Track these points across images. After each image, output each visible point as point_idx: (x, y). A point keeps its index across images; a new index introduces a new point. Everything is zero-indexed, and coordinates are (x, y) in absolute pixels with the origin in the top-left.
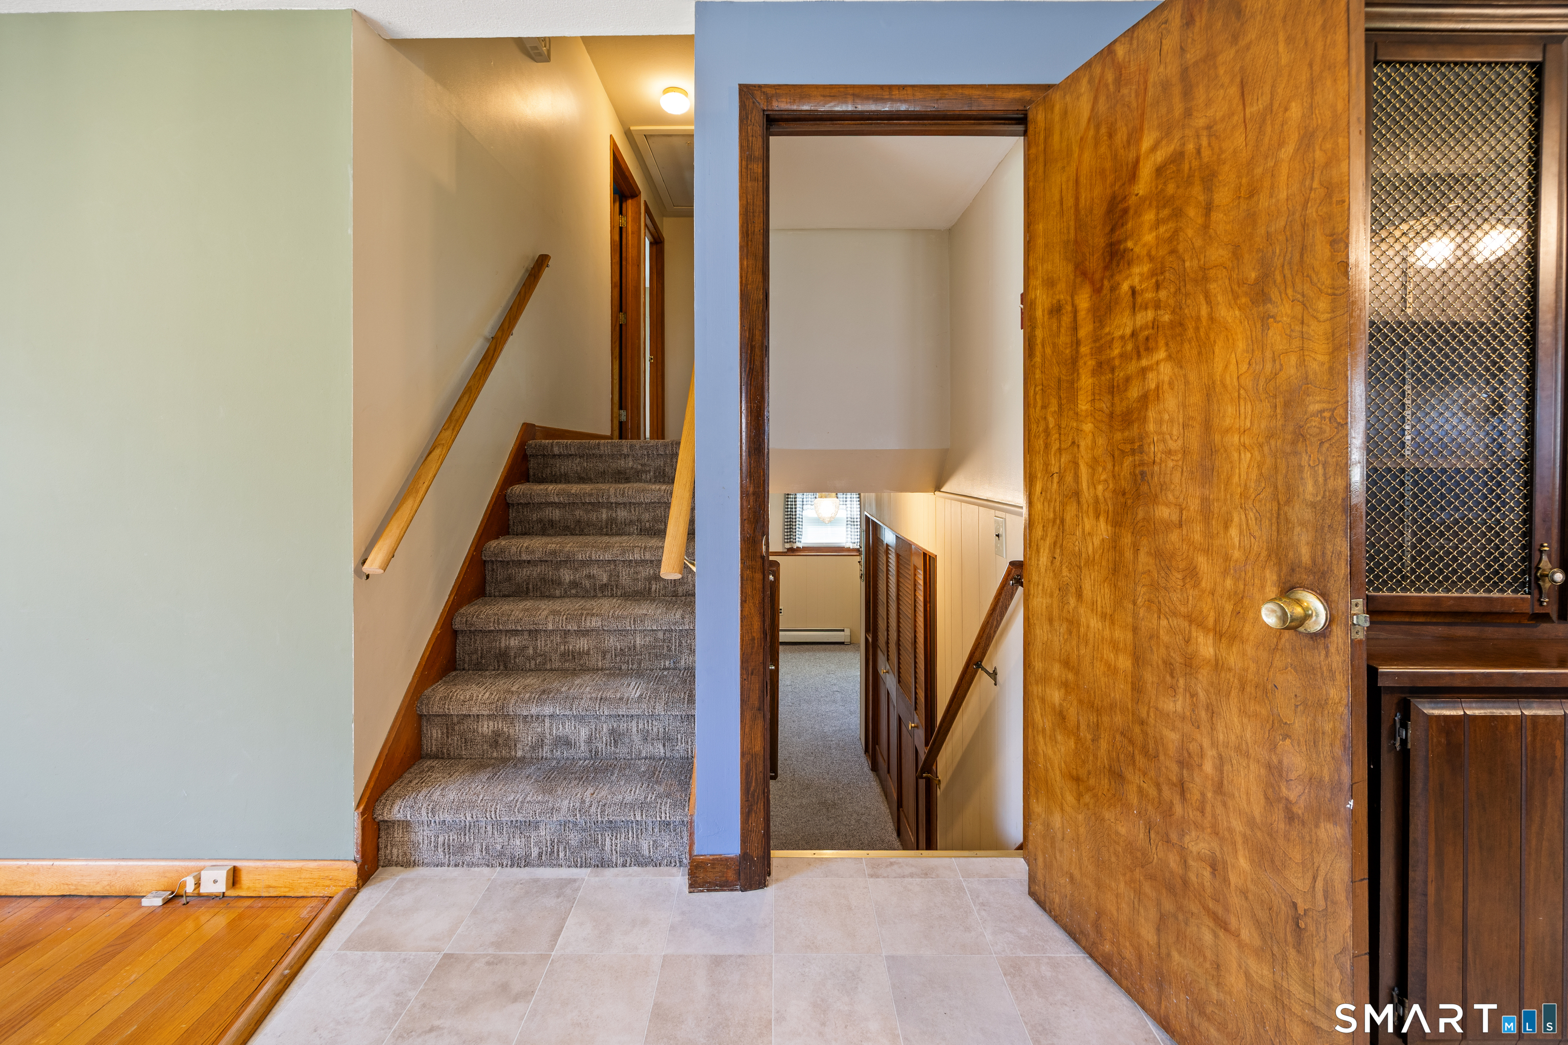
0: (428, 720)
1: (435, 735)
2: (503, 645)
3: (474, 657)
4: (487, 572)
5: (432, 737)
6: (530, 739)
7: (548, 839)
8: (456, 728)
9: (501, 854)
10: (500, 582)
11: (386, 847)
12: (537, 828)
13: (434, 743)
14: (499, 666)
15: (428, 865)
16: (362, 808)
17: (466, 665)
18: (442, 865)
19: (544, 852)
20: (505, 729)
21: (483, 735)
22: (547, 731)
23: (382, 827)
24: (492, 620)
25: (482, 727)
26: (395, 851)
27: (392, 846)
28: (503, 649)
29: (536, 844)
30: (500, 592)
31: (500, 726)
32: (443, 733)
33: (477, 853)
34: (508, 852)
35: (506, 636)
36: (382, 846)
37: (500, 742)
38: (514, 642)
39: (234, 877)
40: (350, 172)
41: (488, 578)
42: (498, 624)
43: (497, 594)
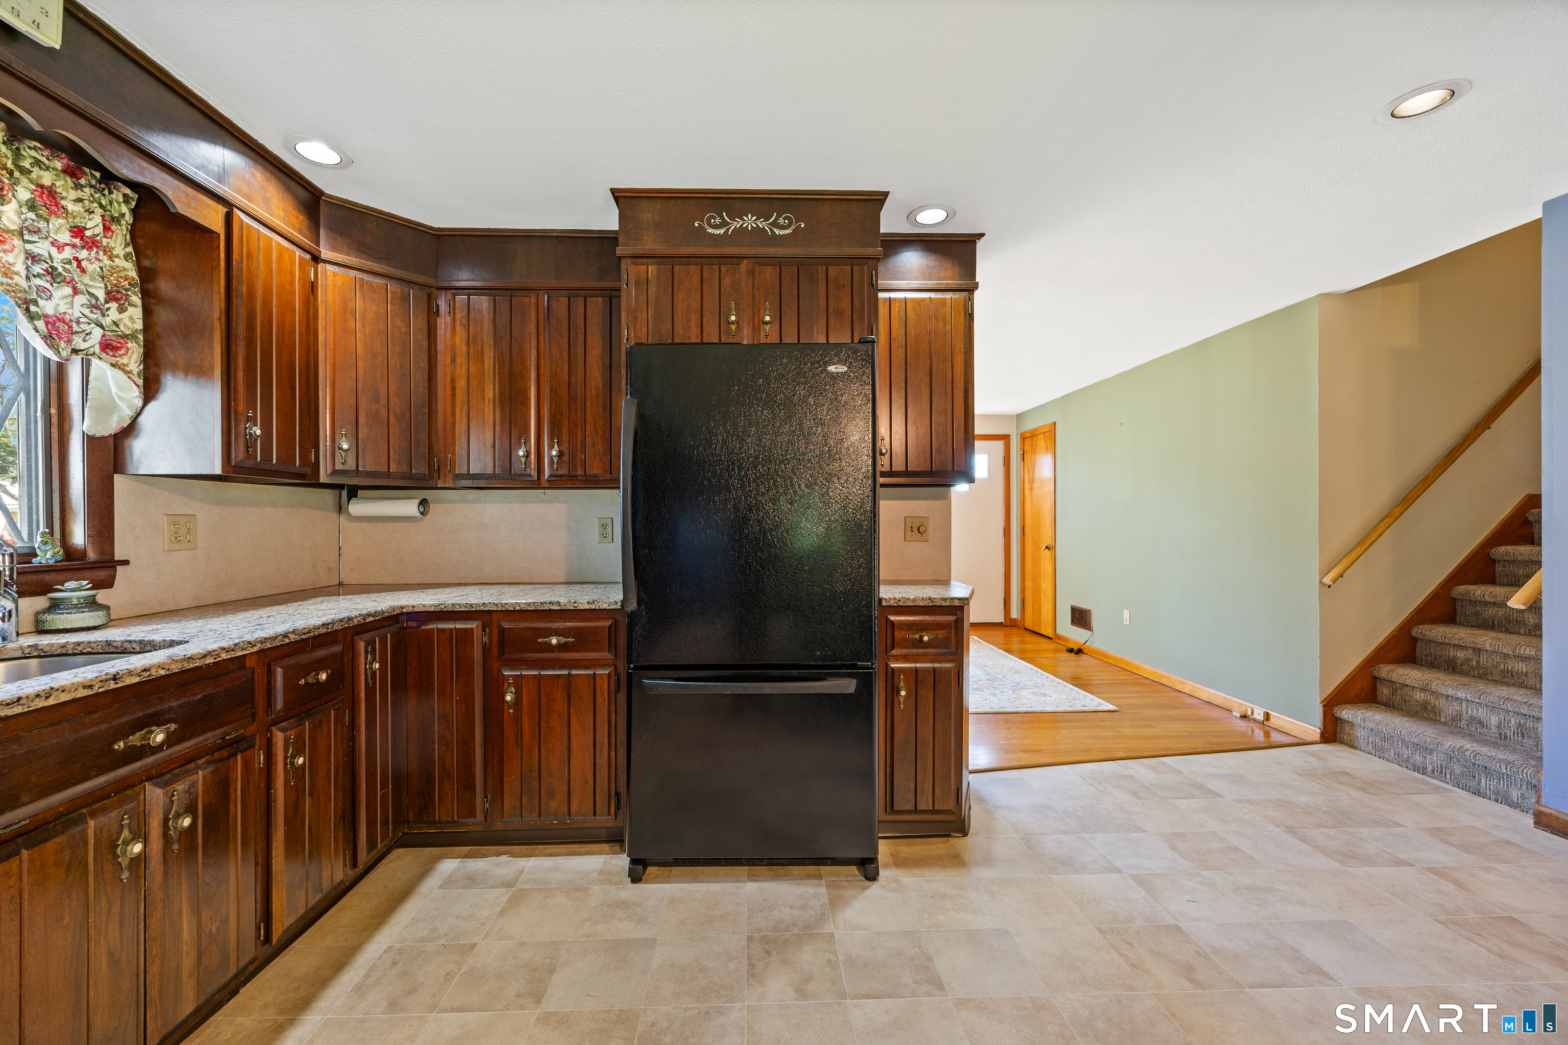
0: (1380, 682)
1: (1385, 692)
2: (1451, 654)
3: (1430, 658)
4: (1457, 607)
5: (1383, 693)
6: (1450, 712)
7: (1439, 763)
8: (1399, 691)
9: (1407, 761)
10: (1469, 616)
11: (1341, 733)
12: (1431, 754)
13: (1384, 696)
14: (1448, 669)
15: (1363, 751)
16: (1323, 704)
17: (1423, 663)
18: (1372, 754)
19: (1436, 771)
20: (1432, 701)
21: (1417, 701)
22: (1464, 711)
23: (1339, 722)
24: (1441, 634)
25: (1416, 695)
26: (1345, 737)
27: (1344, 734)
28: (1451, 658)
29: (1430, 763)
30: (1468, 623)
31: (1429, 698)
32: (1390, 692)
33: (1392, 755)
34: (1412, 761)
35: (1454, 649)
36: (1338, 731)
37: (1429, 708)
38: (1460, 654)
39: (1267, 716)
40: (1317, 378)
41: (1458, 611)
42: (1445, 638)
43: (1466, 624)
